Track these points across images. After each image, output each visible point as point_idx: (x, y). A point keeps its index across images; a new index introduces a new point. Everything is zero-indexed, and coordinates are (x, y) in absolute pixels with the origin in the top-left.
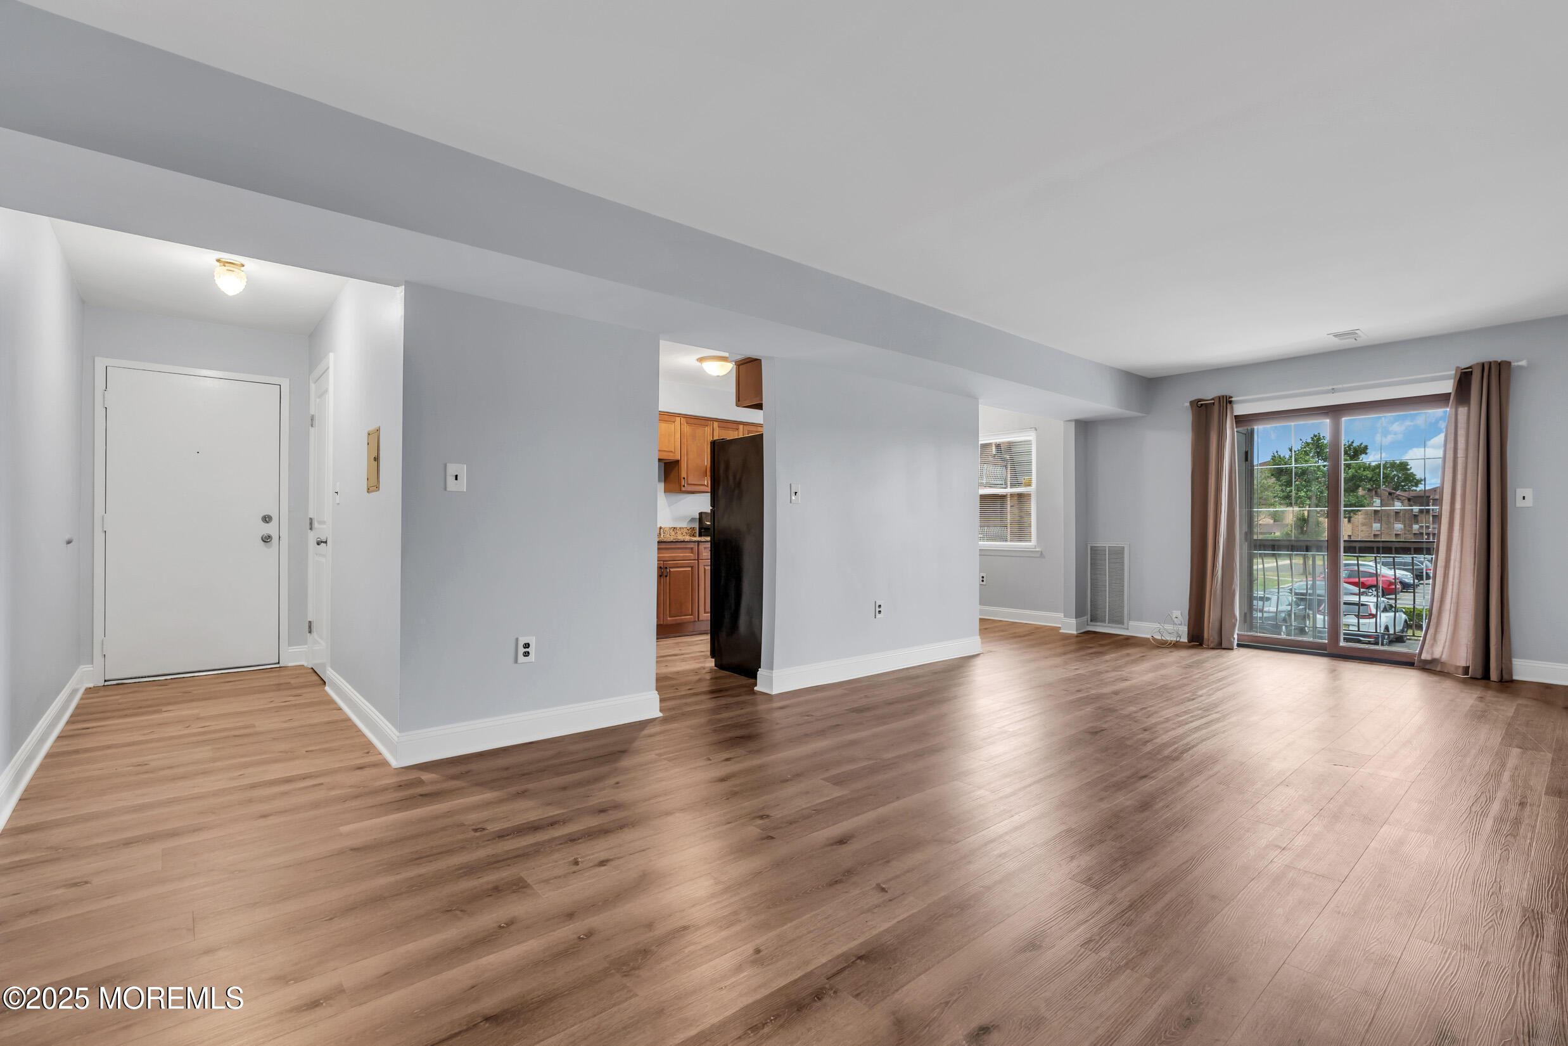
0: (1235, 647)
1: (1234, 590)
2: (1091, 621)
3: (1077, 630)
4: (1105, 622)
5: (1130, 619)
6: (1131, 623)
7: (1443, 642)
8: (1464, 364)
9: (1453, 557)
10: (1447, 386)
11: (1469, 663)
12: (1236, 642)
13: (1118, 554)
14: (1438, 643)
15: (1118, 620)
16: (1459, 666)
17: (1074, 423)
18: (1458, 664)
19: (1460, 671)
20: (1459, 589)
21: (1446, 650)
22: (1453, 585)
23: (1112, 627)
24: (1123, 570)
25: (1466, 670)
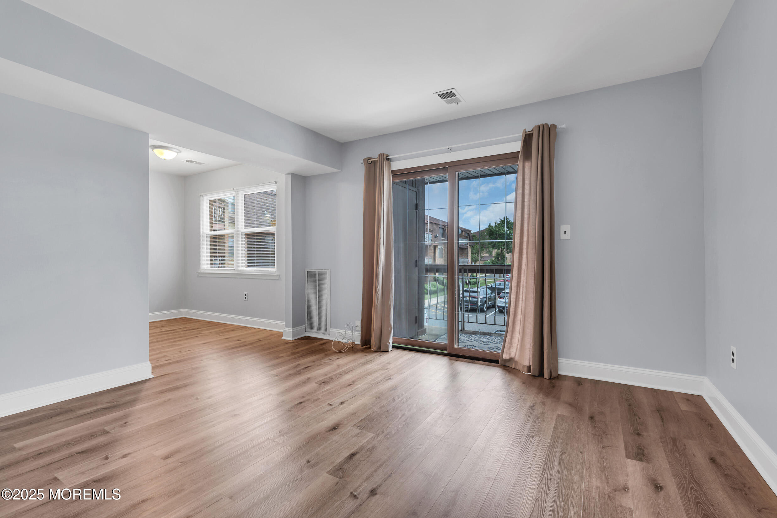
0: (390, 349)
1: (390, 305)
2: (308, 328)
3: (292, 338)
4: (315, 329)
5: (330, 327)
6: (332, 330)
7: (516, 345)
8: (529, 129)
9: (522, 279)
10: (517, 147)
11: (531, 364)
12: (391, 345)
13: (323, 276)
14: (514, 346)
15: (323, 328)
16: (525, 365)
17: (291, 176)
18: (524, 364)
19: (526, 369)
20: (525, 304)
21: (518, 351)
22: (522, 301)
23: (320, 333)
24: (326, 289)
25: (529, 367)
